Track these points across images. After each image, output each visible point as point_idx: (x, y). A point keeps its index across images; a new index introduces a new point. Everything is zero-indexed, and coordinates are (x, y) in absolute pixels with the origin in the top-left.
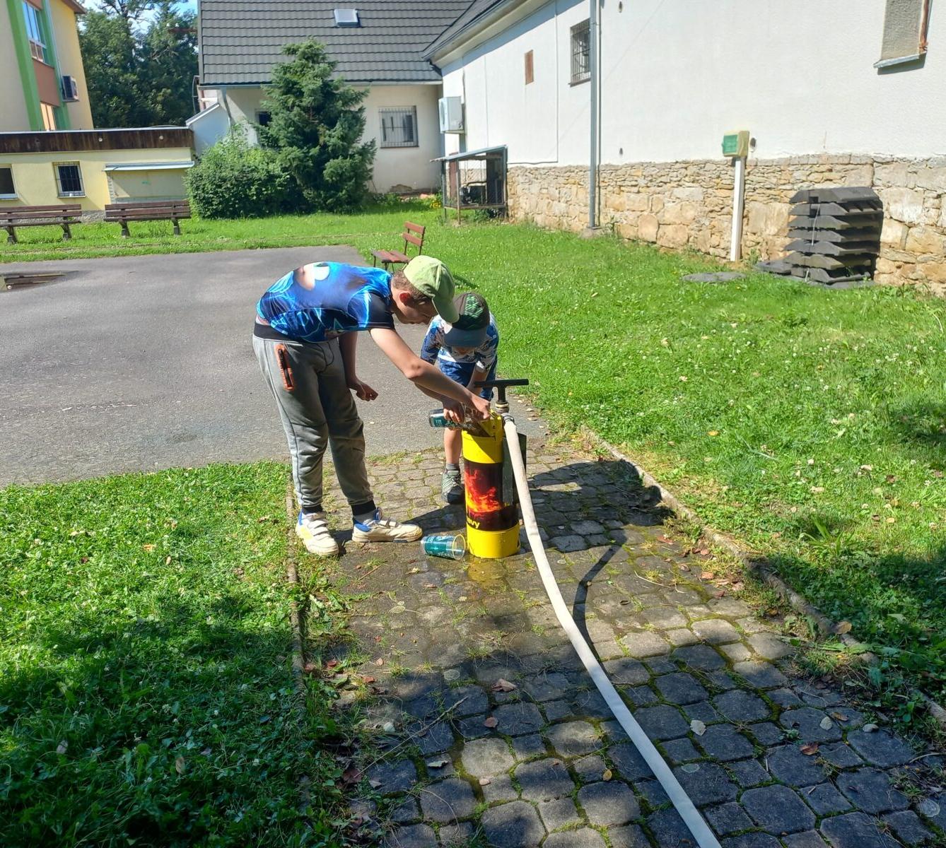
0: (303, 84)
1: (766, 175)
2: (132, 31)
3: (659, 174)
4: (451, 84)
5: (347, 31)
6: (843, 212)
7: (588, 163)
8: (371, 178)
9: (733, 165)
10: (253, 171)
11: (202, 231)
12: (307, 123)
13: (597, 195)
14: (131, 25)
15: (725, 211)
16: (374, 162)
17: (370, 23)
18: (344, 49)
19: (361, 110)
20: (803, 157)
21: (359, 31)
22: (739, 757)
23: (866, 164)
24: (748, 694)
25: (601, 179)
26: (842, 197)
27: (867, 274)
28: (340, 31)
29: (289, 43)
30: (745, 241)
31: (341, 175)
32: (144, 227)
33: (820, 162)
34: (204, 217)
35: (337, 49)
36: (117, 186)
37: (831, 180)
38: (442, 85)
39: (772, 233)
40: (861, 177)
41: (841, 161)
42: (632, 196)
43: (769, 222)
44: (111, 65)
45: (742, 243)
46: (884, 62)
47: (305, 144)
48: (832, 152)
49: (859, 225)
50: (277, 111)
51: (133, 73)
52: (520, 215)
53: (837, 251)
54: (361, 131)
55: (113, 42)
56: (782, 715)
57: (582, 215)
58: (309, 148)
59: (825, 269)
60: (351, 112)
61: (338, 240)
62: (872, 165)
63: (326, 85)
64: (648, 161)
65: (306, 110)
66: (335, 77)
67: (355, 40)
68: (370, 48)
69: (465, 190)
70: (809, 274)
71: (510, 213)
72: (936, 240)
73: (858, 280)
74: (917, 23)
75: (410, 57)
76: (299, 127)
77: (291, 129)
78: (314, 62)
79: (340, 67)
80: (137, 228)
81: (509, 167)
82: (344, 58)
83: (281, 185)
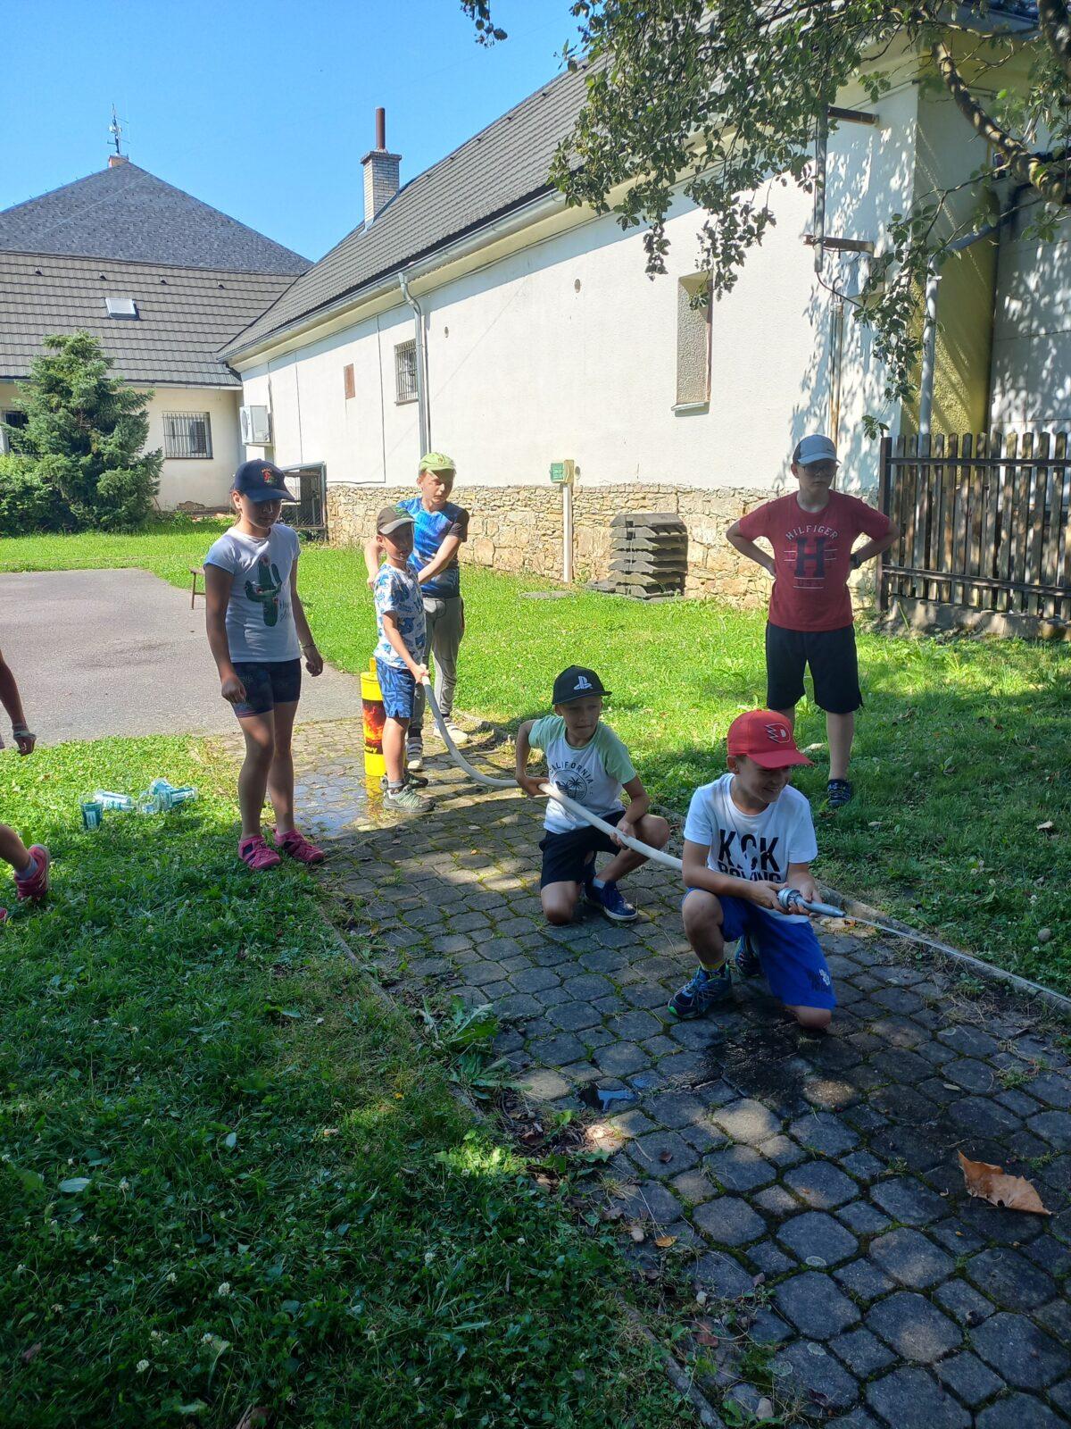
0: (72, 383)
1: (590, 501)
3: (493, 498)
4: (254, 391)
5: (122, 323)
6: (653, 535)
8: (157, 492)
9: (561, 491)
12: (75, 427)
15: (556, 534)
16: (160, 474)
17: (151, 316)
18: (118, 344)
19: (144, 414)
20: (620, 485)
21: (137, 324)
23: (672, 493)
26: (652, 521)
27: (678, 590)
28: (113, 323)
29: (55, 333)
30: (576, 563)
31: (119, 489)
33: (635, 490)
35: (111, 344)
37: (644, 507)
38: (241, 392)
39: (599, 555)
40: (668, 505)
41: (652, 490)
43: (596, 546)
45: (574, 565)
46: (679, 406)
47: (74, 451)
48: (644, 482)
49: (668, 547)
50: (35, 411)
52: (344, 538)
53: (651, 569)
54: (144, 438)
58: (79, 456)
59: (642, 586)
60: (132, 416)
61: (124, 564)
62: (677, 494)
63: (101, 385)
64: (482, 484)
65: (75, 412)
66: (112, 376)
67: (132, 334)
68: (151, 345)
70: (630, 591)
71: (331, 536)
73: (671, 596)
75: (201, 357)
76: (65, 431)
77: (56, 433)
78: (85, 358)
79: (116, 364)
81: (328, 485)
82: (120, 354)
83: (41, 498)
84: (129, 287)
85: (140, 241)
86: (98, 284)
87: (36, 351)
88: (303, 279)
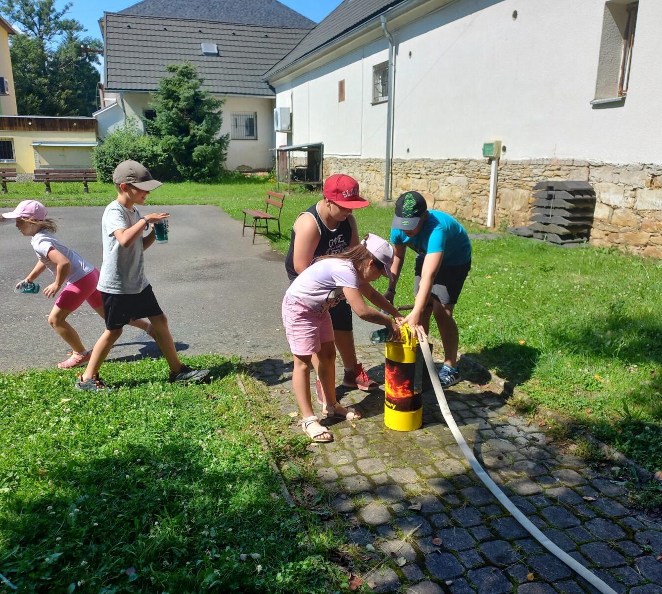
0: (181, 93)
1: (513, 171)
2: (45, 49)
3: (436, 167)
4: (282, 99)
5: (210, 58)
6: (571, 197)
7: (384, 157)
8: (225, 159)
9: (490, 163)
10: (142, 151)
11: (105, 191)
12: (181, 119)
13: (390, 179)
14: (45, 44)
15: (484, 192)
16: (228, 148)
17: (226, 54)
18: (207, 70)
19: (220, 113)
20: (539, 160)
21: (218, 59)
22: (617, 565)
23: (584, 166)
24: (607, 520)
25: (393, 168)
26: (571, 187)
27: (585, 239)
28: (205, 58)
29: (171, 64)
30: (497, 214)
31: (205, 157)
32: (62, 186)
33: (552, 164)
34: (104, 182)
35: (203, 70)
36: (41, 157)
37: (559, 176)
38: (275, 99)
39: (517, 209)
40: (580, 175)
41: (567, 163)
42: (416, 180)
43: (515, 202)
44: (29, 71)
45: (495, 215)
46: (597, 101)
47: (180, 134)
48: (560, 157)
49: (581, 206)
50: (160, 110)
51: (46, 78)
53: (567, 222)
54: (219, 127)
55: (32, 55)
56: (635, 536)
57: (378, 192)
58: (183, 137)
59: (558, 234)
60: (213, 114)
61: (205, 202)
62: (588, 167)
63: (196, 94)
64: (428, 157)
65: (181, 110)
66: (202, 89)
67: (215, 65)
68: (226, 71)
69: (293, 171)
70: (547, 237)
72: (633, 218)
73: (580, 242)
74: (617, 77)
75: (253, 79)
76: (176, 122)
77: (171, 123)
78: (188, 78)
79: (205, 82)
80: (56, 187)
81: (324, 157)
82: (208, 76)
83: (162, 161)
84: (214, 37)
85: (222, 13)
86: (198, 35)
87: (162, 74)
88: (313, 31)
